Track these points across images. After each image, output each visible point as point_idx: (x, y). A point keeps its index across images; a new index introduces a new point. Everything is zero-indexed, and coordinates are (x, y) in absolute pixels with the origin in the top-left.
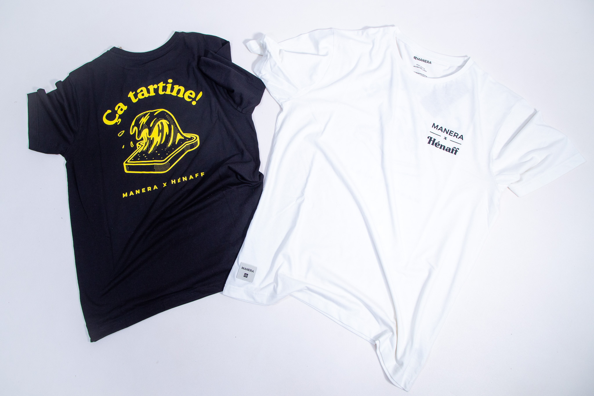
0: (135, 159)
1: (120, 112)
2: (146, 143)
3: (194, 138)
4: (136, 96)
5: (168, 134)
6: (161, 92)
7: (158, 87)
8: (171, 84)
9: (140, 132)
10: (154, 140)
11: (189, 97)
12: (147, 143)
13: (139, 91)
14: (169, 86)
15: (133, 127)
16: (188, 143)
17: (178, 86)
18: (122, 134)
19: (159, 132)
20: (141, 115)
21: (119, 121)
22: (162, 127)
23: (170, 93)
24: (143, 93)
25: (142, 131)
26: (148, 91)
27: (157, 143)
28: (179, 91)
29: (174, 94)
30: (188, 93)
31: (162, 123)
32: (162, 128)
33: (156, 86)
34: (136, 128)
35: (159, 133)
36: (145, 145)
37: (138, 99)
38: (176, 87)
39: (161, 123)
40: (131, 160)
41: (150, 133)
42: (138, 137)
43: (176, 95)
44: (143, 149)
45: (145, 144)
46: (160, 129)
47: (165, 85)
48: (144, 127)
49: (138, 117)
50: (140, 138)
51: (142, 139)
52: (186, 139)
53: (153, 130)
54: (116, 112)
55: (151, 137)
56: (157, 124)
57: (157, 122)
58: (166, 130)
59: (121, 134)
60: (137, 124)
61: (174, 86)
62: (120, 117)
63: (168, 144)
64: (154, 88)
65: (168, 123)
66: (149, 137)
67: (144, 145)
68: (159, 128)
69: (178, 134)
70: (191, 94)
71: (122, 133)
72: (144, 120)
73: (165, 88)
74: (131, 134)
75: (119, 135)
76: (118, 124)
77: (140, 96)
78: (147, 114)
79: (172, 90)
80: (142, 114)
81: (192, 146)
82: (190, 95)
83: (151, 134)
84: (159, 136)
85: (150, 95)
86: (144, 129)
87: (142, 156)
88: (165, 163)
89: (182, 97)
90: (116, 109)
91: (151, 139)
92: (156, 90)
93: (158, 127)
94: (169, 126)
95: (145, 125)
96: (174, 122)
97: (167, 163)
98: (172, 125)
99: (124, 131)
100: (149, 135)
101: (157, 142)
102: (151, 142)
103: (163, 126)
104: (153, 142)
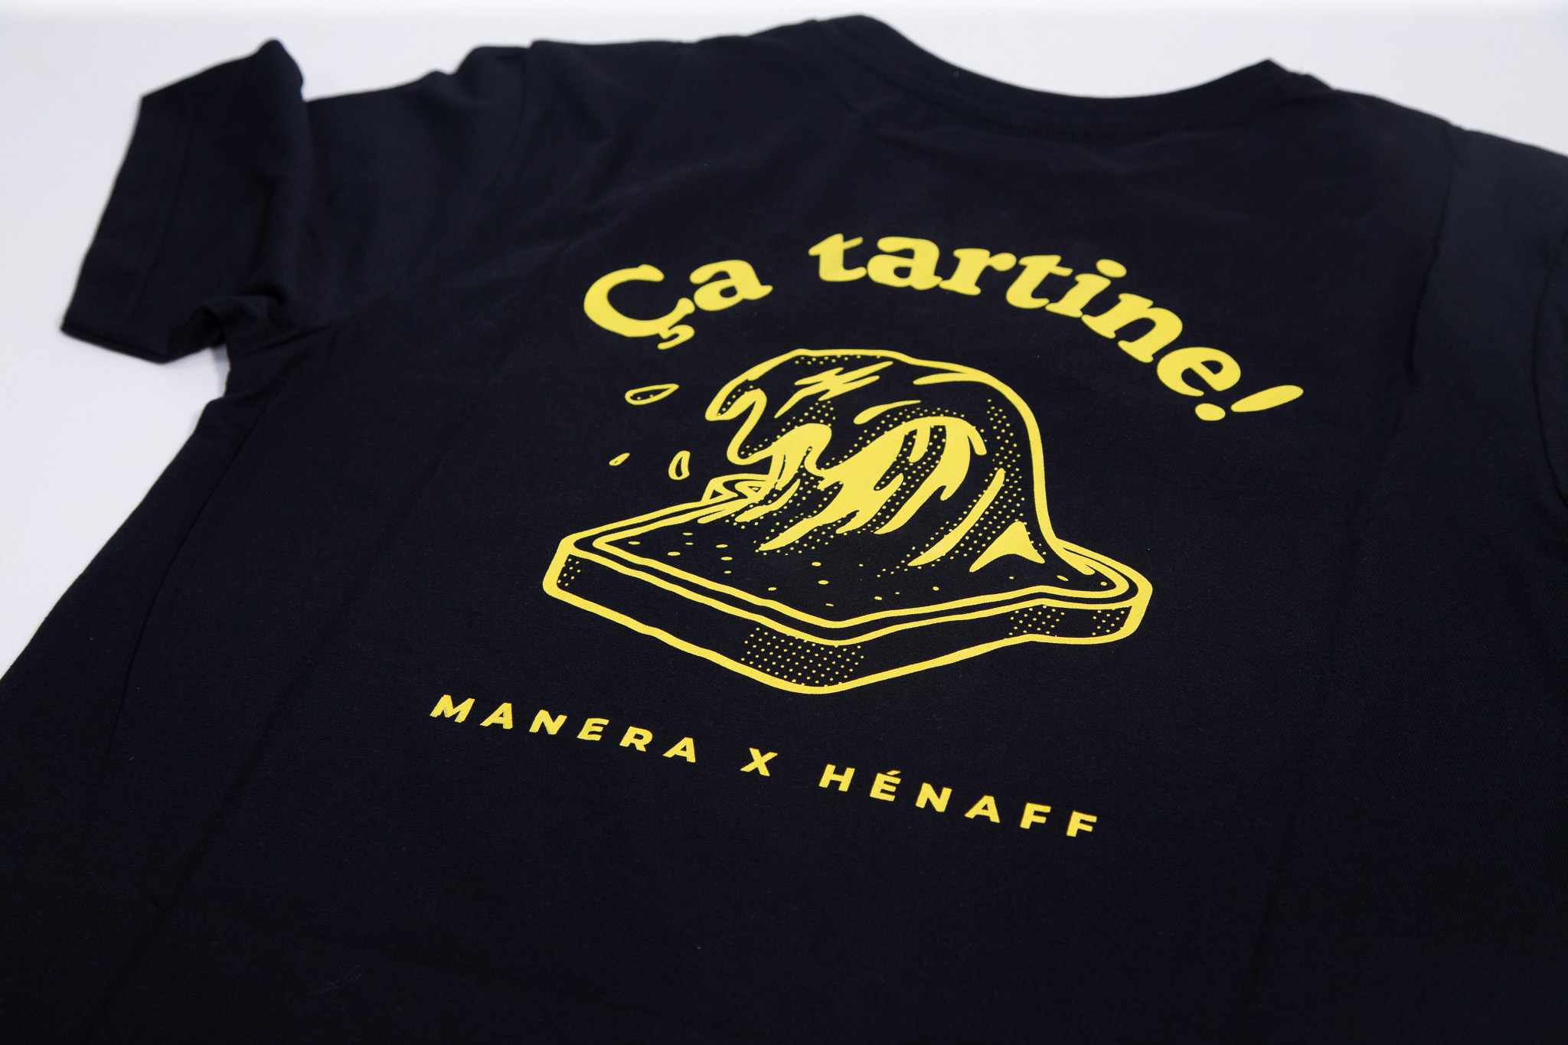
0: (655, 542)
1: (710, 299)
2: (773, 491)
3: (1111, 587)
4: (853, 259)
5: (944, 497)
6: (1020, 295)
7: (1018, 270)
8: (1106, 283)
9: (768, 430)
10: (831, 499)
11: (1190, 377)
12: (780, 493)
13: (887, 243)
14: (1089, 286)
15: (745, 387)
16: (1054, 598)
17: (1150, 303)
18: (653, 399)
19: (893, 467)
20: (831, 356)
21: (675, 336)
22: (926, 455)
23: (1076, 313)
24: (909, 264)
25: (789, 429)
26: (946, 267)
27: (845, 521)
28: (1139, 328)
29: (1105, 325)
30: (1195, 357)
31: (943, 435)
32: (924, 458)
33: (1004, 262)
34: (758, 399)
35: (893, 477)
36: (764, 502)
37: (857, 273)
38: (1132, 307)
39: (934, 430)
40: (620, 543)
41: (831, 456)
42: (742, 448)
43: (1112, 335)
44: (741, 513)
45: (768, 496)
46: (915, 456)
47: (1066, 272)
48: (812, 413)
49: (809, 358)
50: (754, 458)
51: (763, 467)
52: (1053, 572)
53: (855, 449)
54: (690, 291)
55: (829, 477)
56: (905, 428)
57: (916, 416)
58: (949, 474)
59: (645, 395)
60: (777, 386)
61: (1123, 297)
62: (697, 318)
63: (915, 554)
64: (989, 269)
65: (981, 450)
66: (811, 467)
67: (755, 497)
68: (903, 453)
69: (1018, 526)
70: (1215, 367)
71: (656, 392)
72: (833, 384)
73: (1052, 288)
74: (712, 414)
75: (634, 397)
76: (662, 346)
77: (881, 270)
78: (873, 361)
79: (1100, 304)
80: (839, 353)
81: (1077, 622)
82: (1205, 374)
83: (836, 463)
84: (882, 483)
85: (946, 285)
86: (808, 420)
87: (710, 543)
88: (837, 643)
89: (1147, 358)
90: (698, 276)
91: (822, 486)
92: (994, 283)
93: (905, 445)
95: (825, 402)
97: (853, 645)
98: (1001, 474)
99: (673, 388)
100: (821, 463)
101: (853, 515)
102: (813, 500)
103: (941, 452)
104: (826, 504)
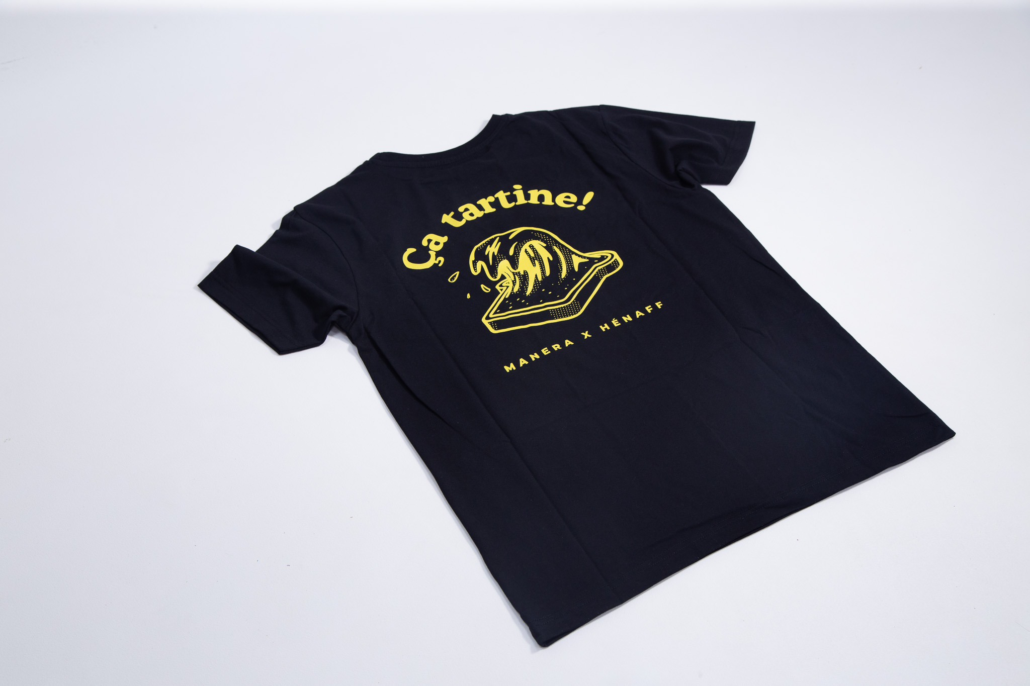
0: (503, 308)
1: (435, 247)
2: (513, 281)
3: (607, 257)
4: (457, 218)
5: (551, 259)
6: (507, 205)
7: (497, 199)
8: (521, 191)
11: (566, 202)
12: (515, 281)
13: (460, 210)
14: (519, 193)
15: (475, 263)
16: (600, 266)
17: (536, 190)
18: (456, 278)
19: (532, 261)
20: (484, 244)
21: (440, 261)
23: (525, 202)
24: (471, 212)
25: (498, 265)
26: (480, 207)
27: (537, 278)
28: (542, 197)
29: (535, 201)
30: (561, 197)
31: (533, 246)
32: (535, 254)
33: (491, 199)
34: (480, 264)
35: (535, 263)
37: (463, 221)
38: (534, 193)
39: (530, 246)
40: (495, 313)
41: (515, 264)
42: (492, 276)
43: (539, 203)
44: (513, 290)
45: (513, 283)
46: (532, 255)
47: (508, 193)
48: (499, 259)
49: (479, 247)
51: (503, 277)
52: (592, 261)
53: (518, 261)
54: (427, 249)
55: (521, 270)
56: (523, 250)
57: (522, 246)
58: (545, 255)
59: (453, 279)
60: (481, 258)
61: (529, 192)
62: (438, 254)
63: (561, 275)
64: (489, 203)
65: (545, 245)
67: (511, 285)
68: (529, 256)
69: (573, 256)
70: (568, 197)
71: (455, 276)
72: (493, 250)
73: (512, 198)
74: (475, 273)
75: (451, 280)
76: (440, 265)
77: (467, 217)
79: (527, 197)
80: (484, 242)
81: (610, 268)
82: (568, 200)
83: (518, 267)
84: (534, 266)
85: (486, 212)
86: (500, 261)
87: (515, 300)
88: (569, 303)
89: (553, 203)
90: (424, 244)
91: (522, 273)
92: (496, 204)
93: (527, 254)
94: (549, 249)
95: (497, 255)
96: (556, 242)
97: (573, 301)
98: (555, 247)
99: (458, 273)
100: (515, 269)
101: (536, 276)
102: (524, 278)
103: (536, 250)
104: (528, 276)
